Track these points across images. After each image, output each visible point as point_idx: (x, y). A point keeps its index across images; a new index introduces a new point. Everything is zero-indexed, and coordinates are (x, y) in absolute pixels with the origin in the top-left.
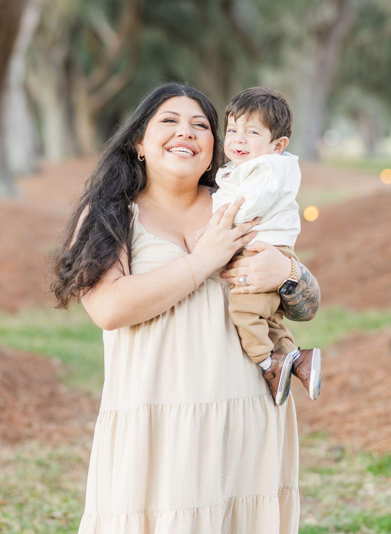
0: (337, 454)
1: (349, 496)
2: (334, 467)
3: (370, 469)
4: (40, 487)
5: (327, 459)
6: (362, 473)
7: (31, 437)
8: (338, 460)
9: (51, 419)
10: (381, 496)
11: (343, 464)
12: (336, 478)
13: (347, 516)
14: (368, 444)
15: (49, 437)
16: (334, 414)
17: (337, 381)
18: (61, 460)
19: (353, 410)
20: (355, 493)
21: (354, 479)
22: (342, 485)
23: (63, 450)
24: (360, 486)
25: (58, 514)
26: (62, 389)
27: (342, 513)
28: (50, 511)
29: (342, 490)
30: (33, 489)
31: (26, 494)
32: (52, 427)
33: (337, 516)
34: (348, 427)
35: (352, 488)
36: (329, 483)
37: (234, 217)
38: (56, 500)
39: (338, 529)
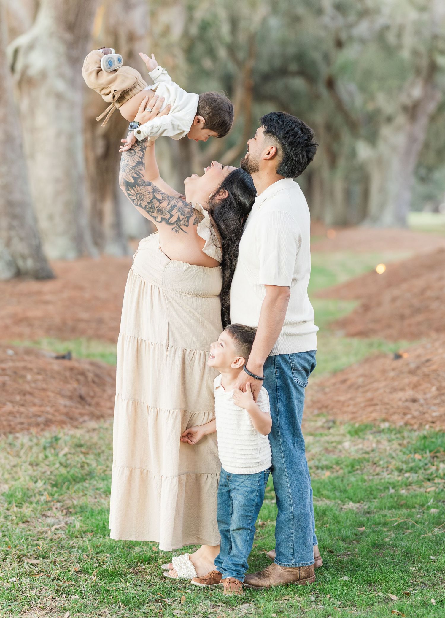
0: (331, 424)
1: (330, 449)
2: (326, 432)
3: (349, 432)
5: (322, 427)
6: (344, 435)
8: (329, 428)
10: (353, 449)
11: (332, 430)
13: (326, 460)
14: (354, 418)
16: (338, 401)
17: (349, 383)
19: (351, 399)
20: (335, 447)
21: (337, 438)
22: (328, 442)
24: (340, 443)
27: (323, 458)
29: (327, 445)
31: (103, 448)
33: (319, 460)
34: (345, 409)
35: (334, 444)
39: (317, 468)
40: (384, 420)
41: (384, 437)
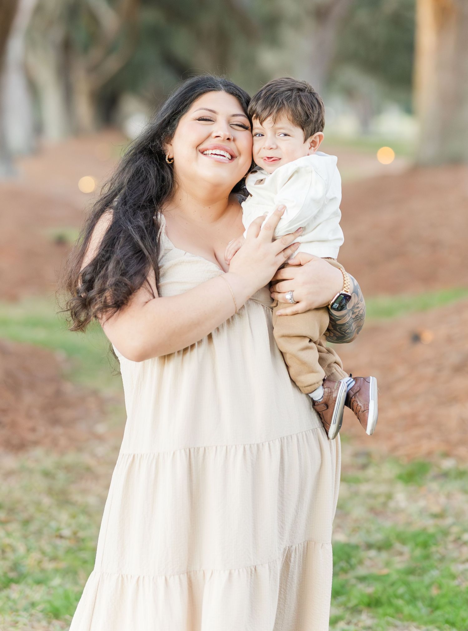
0: (363, 459)
1: (379, 508)
2: (360, 474)
3: (400, 477)
4: (46, 501)
5: (352, 465)
6: (391, 482)
7: (36, 443)
8: (364, 467)
9: (55, 421)
10: (413, 508)
11: (371, 472)
12: (365, 488)
13: (378, 530)
14: (394, 449)
15: (55, 443)
18: (68, 468)
20: (385, 504)
21: (382, 489)
22: (371, 496)
23: (70, 458)
24: (389, 496)
25: (66, 532)
26: (68, 388)
27: (373, 527)
28: (59, 529)
29: (371, 502)
30: (38, 504)
31: (32, 510)
32: (58, 430)
33: (368, 532)
35: (382, 499)
36: (356, 494)
37: (275, 229)
38: (64, 516)
39: (369, 546)
40: (446, 455)
41: (454, 486)
